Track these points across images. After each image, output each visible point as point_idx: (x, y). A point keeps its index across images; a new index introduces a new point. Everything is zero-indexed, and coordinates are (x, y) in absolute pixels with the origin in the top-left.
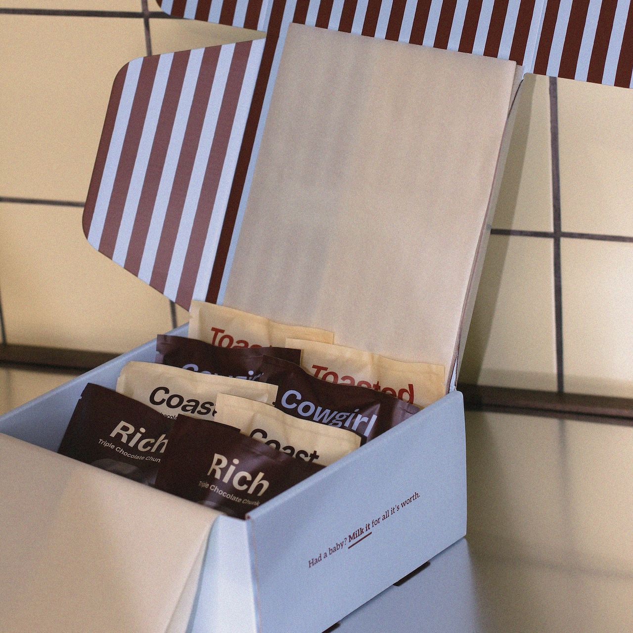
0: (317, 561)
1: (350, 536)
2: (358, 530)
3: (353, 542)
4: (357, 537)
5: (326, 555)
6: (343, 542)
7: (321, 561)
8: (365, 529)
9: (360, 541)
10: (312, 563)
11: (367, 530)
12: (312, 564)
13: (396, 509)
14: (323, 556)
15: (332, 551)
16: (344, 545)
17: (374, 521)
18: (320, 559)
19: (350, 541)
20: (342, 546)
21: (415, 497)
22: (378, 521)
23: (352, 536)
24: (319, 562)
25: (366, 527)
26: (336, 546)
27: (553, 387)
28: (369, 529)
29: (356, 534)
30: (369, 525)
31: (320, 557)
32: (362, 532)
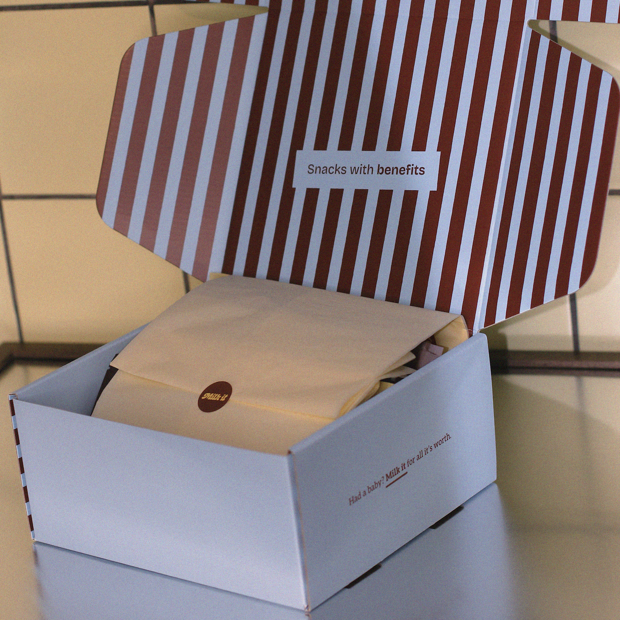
0: (357, 499)
1: (387, 475)
2: (395, 469)
3: (391, 480)
4: (393, 476)
5: (365, 494)
6: (381, 481)
7: (360, 500)
8: (401, 469)
9: (396, 480)
10: (354, 500)
11: (403, 470)
12: (352, 502)
13: (429, 450)
14: (362, 494)
15: (371, 489)
16: (382, 484)
17: (409, 461)
18: (359, 497)
19: (387, 480)
20: (380, 484)
21: (446, 438)
22: (413, 461)
23: (389, 475)
24: (358, 500)
25: (402, 467)
26: (374, 485)
27: (569, 347)
28: (405, 468)
29: (393, 473)
30: (404, 464)
31: (360, 495)
32: (398, 471)
